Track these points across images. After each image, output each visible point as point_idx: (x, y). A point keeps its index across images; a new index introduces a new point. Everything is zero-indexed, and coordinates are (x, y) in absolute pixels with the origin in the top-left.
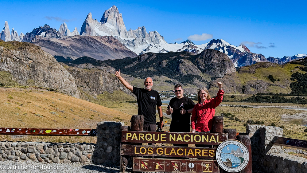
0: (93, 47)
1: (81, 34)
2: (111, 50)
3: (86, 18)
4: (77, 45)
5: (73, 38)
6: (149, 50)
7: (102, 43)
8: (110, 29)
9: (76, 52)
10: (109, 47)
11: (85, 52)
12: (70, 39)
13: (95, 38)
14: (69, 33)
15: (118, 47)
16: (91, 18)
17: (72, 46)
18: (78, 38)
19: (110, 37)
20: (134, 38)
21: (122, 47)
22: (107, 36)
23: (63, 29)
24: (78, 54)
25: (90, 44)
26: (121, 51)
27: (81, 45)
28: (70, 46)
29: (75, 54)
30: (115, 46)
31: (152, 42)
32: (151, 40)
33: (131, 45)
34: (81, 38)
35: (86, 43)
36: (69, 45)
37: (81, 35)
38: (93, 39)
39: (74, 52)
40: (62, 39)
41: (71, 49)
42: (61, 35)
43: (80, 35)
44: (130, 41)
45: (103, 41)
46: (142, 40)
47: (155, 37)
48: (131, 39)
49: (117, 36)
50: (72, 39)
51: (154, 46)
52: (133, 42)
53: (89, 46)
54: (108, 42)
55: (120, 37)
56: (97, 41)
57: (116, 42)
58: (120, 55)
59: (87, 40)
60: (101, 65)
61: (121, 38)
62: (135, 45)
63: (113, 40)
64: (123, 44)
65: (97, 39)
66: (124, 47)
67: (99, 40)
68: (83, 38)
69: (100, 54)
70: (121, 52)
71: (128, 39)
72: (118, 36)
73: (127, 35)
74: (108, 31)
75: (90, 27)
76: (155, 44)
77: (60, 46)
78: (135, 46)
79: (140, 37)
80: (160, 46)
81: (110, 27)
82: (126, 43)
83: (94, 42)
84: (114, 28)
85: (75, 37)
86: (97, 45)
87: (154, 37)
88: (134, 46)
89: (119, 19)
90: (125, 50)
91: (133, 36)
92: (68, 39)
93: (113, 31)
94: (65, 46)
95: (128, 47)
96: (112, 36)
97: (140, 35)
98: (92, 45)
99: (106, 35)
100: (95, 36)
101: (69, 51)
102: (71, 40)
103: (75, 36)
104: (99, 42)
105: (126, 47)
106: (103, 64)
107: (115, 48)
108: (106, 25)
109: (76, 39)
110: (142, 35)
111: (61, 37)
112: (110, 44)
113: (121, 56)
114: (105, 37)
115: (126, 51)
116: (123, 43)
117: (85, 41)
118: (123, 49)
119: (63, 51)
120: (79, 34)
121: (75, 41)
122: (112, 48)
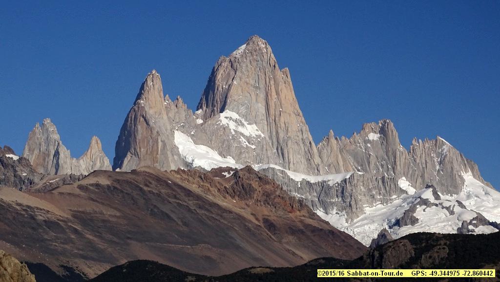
0: (169, 217)
1: (118, 162)
2: (249, 230)
3: (139, 97)
4: (102, 213)
5: (84, 182)
6: (414, 221)
7: (210, 198)
8: (243, 139)
9: (101, 245)
10: (240, 217)
11: (137, 240)
12: (74, 188)
13: (177, 179)
14: (68, 161)
15: (280, 213)
16: (156, 93)
17: (80, 217)
18: (104, 181)
19: (241, 174)
20: (347, 171)
21: (297, 215)
22: (231, 169)
23: (43, 148)
24: (110, 250)
25: (159, 205)
26: (293, 230)
27: (118, 214)
28: (74, 216)
29: (96, 250)
30: (265, 211)
31: (428, 187)
32: (422, 176)
33: (332, 204)
34: (118, 181)
35: (141, 201)
36: (66, 215)
37: (118, 170)
38: (167, 184)
39: (90, 242)
40: (39, 191)
41: (76, 231)
42: (32, 171)
43: (114, 168)
44: (329, 188)
45: (214, 190)
46: (383, 178)
47: (440, 163)
48: (334, 179)
49: (272, 166)
50: (81, 187)
51: (437, 202)
52: (342, 193)
53: (153, 214)
54: (233, 193)
55: (287, 171)
56: (189, 193)
57: (267, 195)
58: (288, 251)
59: (146, 188)
61: (291, 175)
62: (353, 203)
63: (255, 185)
64: (300, 202)
65: (185, 184)
66: (304, 212)
67: (194, 188)
68: (127, 182)
69: (201, 250)
70: (291, 238)
71: (320, 179)
72: (277, 167)
73: (317, 160)
74: (233, 149)
75: (155, 132)
76: (437, 197)
77: (33, 218)
78: (350, 205)
79: (372, 165)
80: (460, 204)
81: (240, 129)
82: (310, 197)
83: (175, 197)
84: (260, 133)
85: (93, 180)
86: (189, 210)
87: (434, 166)
88: (349, 207)
89: (277, 93)
90: (307, 226)
91: (341, 163)
92: (66, 189)
93: (253, 147)
94: (53, 218)
95: (320, 213)
96: (249, 169)
97: (373, 160)
98: (166, 209)
99: (224, 166)
100: (179, 171)
101: (68, 241)
102: (78, 191)
103: (95, 173)
104: (198, 197)
105: (313, 216)
107: (266, 221)
108: (224, 121)
109: (97, 185)
110: (383, 159)
111: (36, 180)
112: (242, 203)
114: (218, 172)
115: (315, 230)
116: (298, 196)
117: (135, 193)
118: (301, 221)
119: (44, 240)
120: (107, 165)
121: (93, 196)
122: (251, 222)
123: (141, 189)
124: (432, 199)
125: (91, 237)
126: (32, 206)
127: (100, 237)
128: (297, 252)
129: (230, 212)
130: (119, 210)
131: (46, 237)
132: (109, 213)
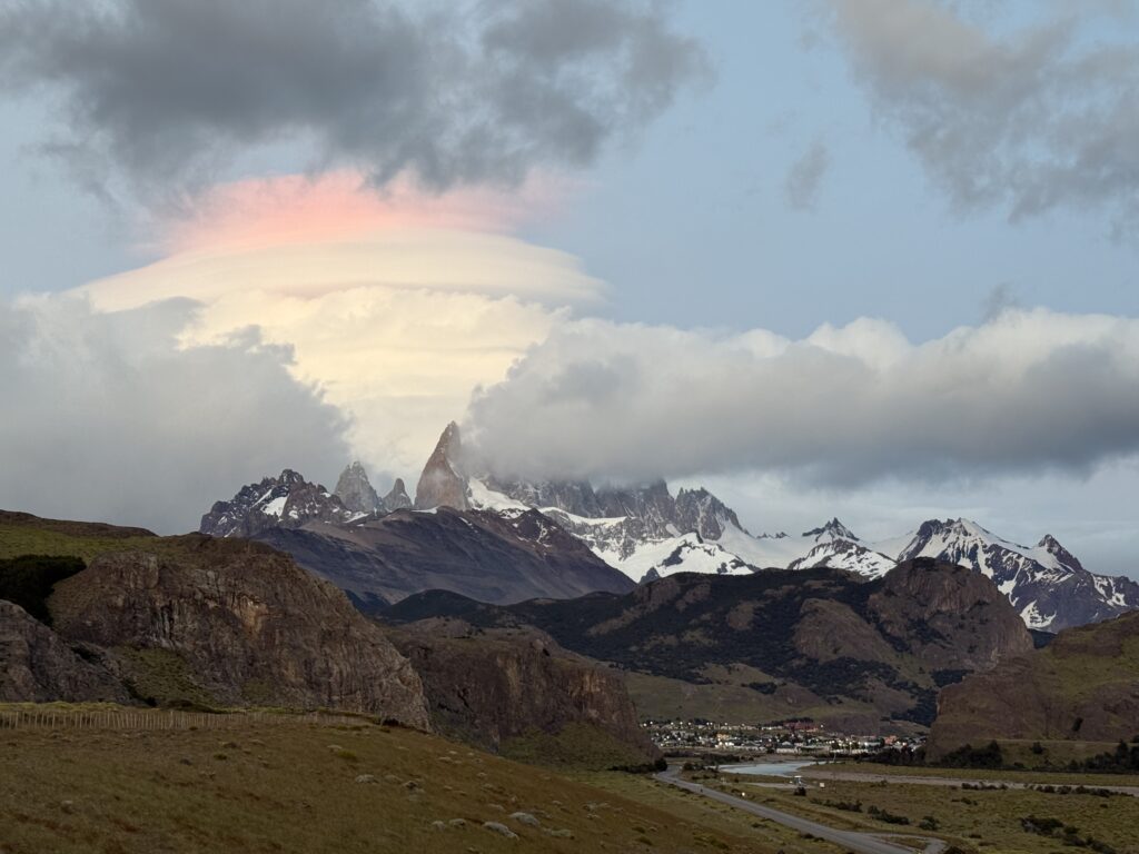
0: (463, 552)
2: (533, 565)
4: (402, 546)
5: (389, 518)
6: (680, 561)
7: (500, 535)
8: (529, 485)
9: (401, 574)
10: (526, 554)
11: (433, 571)
12: (380, 524)
13: (472, 518)
15: (562, 551)
17: (384, 549)
18: (405, 518)
19: (528, 515)
21: (577, 554)
22: (519, 511)
24: (409, 579)
25: (455, 541)
26: (573, 567)
27: (419, 548)
28: (378, 548)
29: (397, 579)
31: (692, 531)
33: (608, 544)
34: (419, 519)
35: (438, 537)
36: (372, 548)
38: (462, 524)
39: (392, 571)
41: (380, 562)
42: (344, 508)
45: (503, 529)
48: (611, 522)
49: (554, 509)
50: (385, 523)
51: (700, 545)
53: (448, 548)
55: (567, 514)
57: (551, 534)
58: (567, 584)
59: (443, 526)
60: (498, 621)
61: (572, 517)
63: (540, 525)
64: (580, 542)
66: (582, 551)
67: (486, 527)
68: (428, 520)
69: (490, 581)
70: (571, 573)
71: (597, 522)
72: (559, 511)
74: (521, 493)
75: (453, 476)
76: (700, 541)
77: (342, 549)
80: (721, 547)
82: (589, 538)
83: (469, 534)
85: (396, 517)
86: (482, 546)
87: (698, 514)
90: (585, 563)
92: (372, 525)
93: (539, 492)
94: (360, 551)
95: (595, 550)
96: (534, 512)
98: (461, 545)
99: (512, 508)
100: (472, 511)
101: (372, 570)
102: (383, 527)
103: (397, 511)
104: (490, 535)
105: (592, 555)
106: (504, 618)
107: (549, 557)
109: (401, 522)
111: (346, 516)
113: (574, 588)
115: (592, 567)
116: (577, 536)
117: (434, 530)
118: (579, 559)
119: (351, 569)
121: (397, 532)
122: (535, 558)
123: (439, 527)
124: (696, 543)
125: (393, 568)
126: (342, 538)
127: (401, 568)
128: (575, 586)
129: (517, 549)
130: (419, 545)
131: (353, 566)
132: (409, 546)
